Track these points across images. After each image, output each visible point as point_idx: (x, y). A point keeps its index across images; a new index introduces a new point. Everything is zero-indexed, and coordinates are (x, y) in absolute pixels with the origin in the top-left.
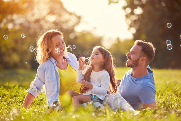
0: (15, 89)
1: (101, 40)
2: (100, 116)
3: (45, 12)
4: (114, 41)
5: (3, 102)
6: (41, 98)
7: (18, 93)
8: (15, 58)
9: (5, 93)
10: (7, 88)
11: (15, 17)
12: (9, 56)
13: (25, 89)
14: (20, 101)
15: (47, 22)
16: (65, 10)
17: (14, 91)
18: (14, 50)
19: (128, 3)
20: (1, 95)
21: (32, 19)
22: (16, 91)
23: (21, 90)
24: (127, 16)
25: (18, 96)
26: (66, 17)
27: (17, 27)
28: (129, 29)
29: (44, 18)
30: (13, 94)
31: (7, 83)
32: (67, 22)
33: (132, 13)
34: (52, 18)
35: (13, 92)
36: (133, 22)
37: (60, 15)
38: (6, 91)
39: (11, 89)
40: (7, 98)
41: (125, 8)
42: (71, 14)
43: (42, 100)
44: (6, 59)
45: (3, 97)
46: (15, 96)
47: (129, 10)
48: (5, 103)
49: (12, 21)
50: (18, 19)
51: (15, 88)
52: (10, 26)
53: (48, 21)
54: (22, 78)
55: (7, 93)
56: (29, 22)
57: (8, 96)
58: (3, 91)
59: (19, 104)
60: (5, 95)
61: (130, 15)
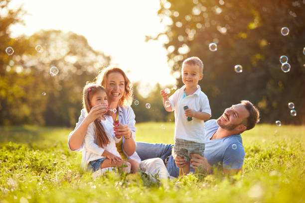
0: (20, 150)
1: (137, 87)
2: (130, 186)
3: (63, 52)
4: (153, 88)
5: (4, 168)
6: (55, 162)
7: (24, 155)
8: (25, 110)
9: (7, 156)
10: (10, 149)
11: (25, 57)
12: (18, 107)
13: (33, 151)
14: (27, 165)
15: (66, 64)
16: (90, 49)
17: (19, 153)
18: (24, 100)
19: (170, 39)
20: (2, 158)
21: (48, 60)
22: (21, 153)
23: (28, 152)
24: (170, 57)
25: (24, 160)
26: (91, 57)
27: (28, 71)
28: (172, 73)
29: (62, 60)
30: (18, 157)
31: (10, 143)
32: (92, 64)
33: (176, 53)
34: (73, 59)
35: (17, 154)
36: (177, 64)
37: (83, 55)
38: (9, 153)
39: (15, 150)
40: (10, 162)
41: (167, 46)
42: (96, 54)
43: (55, 164)
44: (14, 111)
45: (5, 161)
46: (20, 159)
47: (172, 49)
48: (7, 169)
49: (22, 63)
50: (30, 61)
51: (21, 148)
52: (19, 70)
53: (68, 62)
54: (31, 137)
55: (10, 155)
56: (43, 64)
57: (11, 159)
58: (4, 153)
59: (24, 170)
60: (7, 159)
61: (173, 55)
